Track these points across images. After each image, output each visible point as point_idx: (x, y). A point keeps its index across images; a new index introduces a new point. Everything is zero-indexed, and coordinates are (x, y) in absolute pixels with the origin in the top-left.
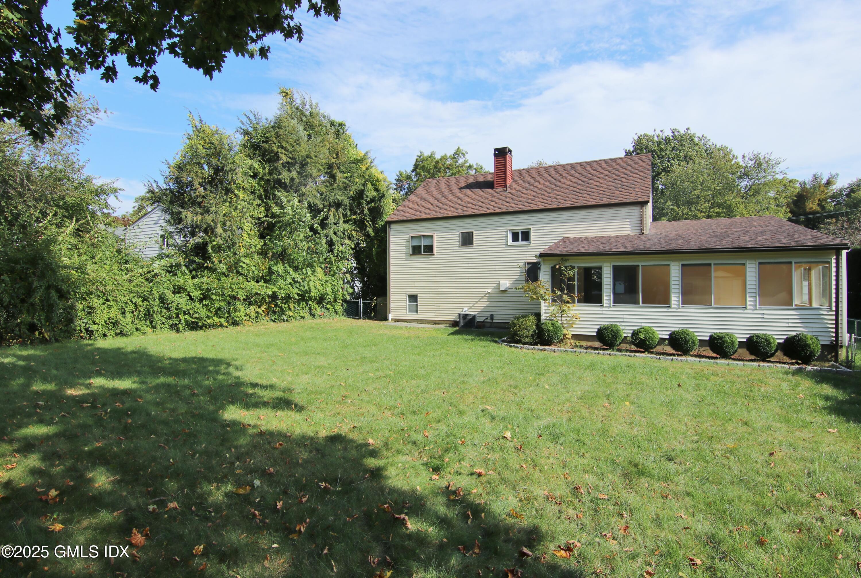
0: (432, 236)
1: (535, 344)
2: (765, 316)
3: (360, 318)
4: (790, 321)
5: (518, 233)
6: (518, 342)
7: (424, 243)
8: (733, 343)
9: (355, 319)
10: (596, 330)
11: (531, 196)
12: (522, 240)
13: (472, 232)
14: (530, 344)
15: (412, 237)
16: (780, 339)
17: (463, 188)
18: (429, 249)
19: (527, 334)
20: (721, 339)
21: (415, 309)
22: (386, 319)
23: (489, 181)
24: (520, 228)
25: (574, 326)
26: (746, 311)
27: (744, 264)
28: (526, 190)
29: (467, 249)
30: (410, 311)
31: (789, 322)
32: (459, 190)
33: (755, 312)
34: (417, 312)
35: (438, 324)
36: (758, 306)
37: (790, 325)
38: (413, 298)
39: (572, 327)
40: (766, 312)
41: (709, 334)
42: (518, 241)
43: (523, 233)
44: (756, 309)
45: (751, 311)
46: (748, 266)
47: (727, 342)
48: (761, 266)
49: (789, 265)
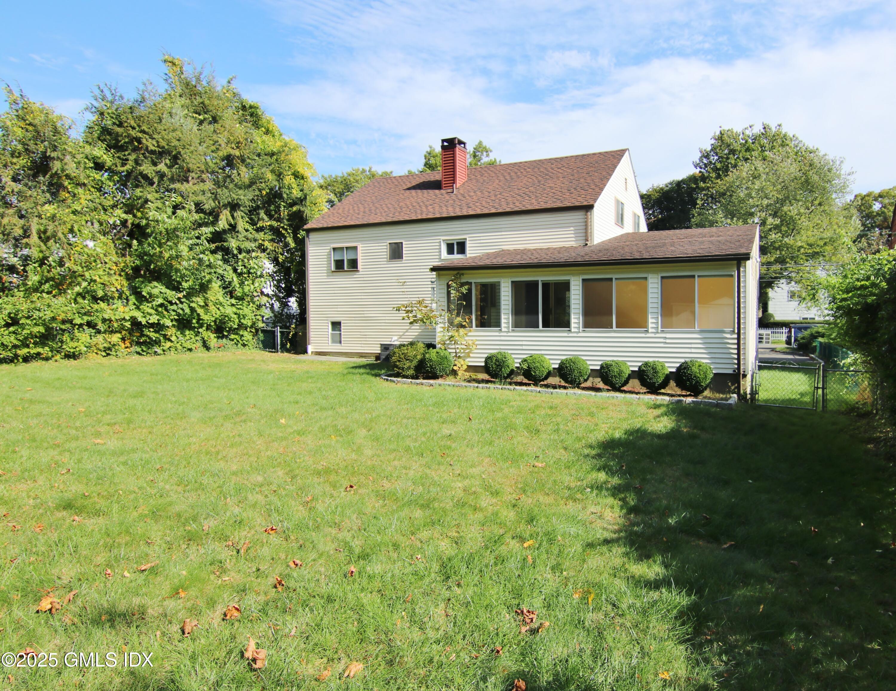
0: (355, 248)
1: (417, 378)
2: (668, 341)
3: (277, 352)
4: (693, 346)
5: (453, 244)
6: (397, 375)
7: (346, 257)
8: (620, 372)
9: (272, 352)
10: (484, 360)
11: (475, 198)
12: (458, 253)
13: (402, 243)
14: (413, 377)
15: (334, 249)
16: (671, 367)
17: (409, 189)
18: (354, 264)
19: (409, 366)
20: (608, 368)
21: (339, 340)
22: (305, 352)
23: (437, 181)
24: (455, 238)
25: (471, 355)
26: (648, 335)
27: (646, 278)
28: (475, 192)
29: (396, 264)
30: (334, 341)
31: (691, 348)
32: (403, 192)
33: (658, 335)
34: (340, 342)
35: (362, 357)
36: (660, 329)
37: (693, 351)
38: (336, 325)
39: (469, 357)
40: (668, 336)
41: (600, 363)
42: (453, 254)
43: (459, 244)
44: (658, 332)
45: (653, 335)
46: (650, 280)
47: (613, 371)
48: (665, 280)
49: (692, 279)
